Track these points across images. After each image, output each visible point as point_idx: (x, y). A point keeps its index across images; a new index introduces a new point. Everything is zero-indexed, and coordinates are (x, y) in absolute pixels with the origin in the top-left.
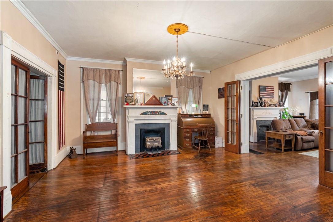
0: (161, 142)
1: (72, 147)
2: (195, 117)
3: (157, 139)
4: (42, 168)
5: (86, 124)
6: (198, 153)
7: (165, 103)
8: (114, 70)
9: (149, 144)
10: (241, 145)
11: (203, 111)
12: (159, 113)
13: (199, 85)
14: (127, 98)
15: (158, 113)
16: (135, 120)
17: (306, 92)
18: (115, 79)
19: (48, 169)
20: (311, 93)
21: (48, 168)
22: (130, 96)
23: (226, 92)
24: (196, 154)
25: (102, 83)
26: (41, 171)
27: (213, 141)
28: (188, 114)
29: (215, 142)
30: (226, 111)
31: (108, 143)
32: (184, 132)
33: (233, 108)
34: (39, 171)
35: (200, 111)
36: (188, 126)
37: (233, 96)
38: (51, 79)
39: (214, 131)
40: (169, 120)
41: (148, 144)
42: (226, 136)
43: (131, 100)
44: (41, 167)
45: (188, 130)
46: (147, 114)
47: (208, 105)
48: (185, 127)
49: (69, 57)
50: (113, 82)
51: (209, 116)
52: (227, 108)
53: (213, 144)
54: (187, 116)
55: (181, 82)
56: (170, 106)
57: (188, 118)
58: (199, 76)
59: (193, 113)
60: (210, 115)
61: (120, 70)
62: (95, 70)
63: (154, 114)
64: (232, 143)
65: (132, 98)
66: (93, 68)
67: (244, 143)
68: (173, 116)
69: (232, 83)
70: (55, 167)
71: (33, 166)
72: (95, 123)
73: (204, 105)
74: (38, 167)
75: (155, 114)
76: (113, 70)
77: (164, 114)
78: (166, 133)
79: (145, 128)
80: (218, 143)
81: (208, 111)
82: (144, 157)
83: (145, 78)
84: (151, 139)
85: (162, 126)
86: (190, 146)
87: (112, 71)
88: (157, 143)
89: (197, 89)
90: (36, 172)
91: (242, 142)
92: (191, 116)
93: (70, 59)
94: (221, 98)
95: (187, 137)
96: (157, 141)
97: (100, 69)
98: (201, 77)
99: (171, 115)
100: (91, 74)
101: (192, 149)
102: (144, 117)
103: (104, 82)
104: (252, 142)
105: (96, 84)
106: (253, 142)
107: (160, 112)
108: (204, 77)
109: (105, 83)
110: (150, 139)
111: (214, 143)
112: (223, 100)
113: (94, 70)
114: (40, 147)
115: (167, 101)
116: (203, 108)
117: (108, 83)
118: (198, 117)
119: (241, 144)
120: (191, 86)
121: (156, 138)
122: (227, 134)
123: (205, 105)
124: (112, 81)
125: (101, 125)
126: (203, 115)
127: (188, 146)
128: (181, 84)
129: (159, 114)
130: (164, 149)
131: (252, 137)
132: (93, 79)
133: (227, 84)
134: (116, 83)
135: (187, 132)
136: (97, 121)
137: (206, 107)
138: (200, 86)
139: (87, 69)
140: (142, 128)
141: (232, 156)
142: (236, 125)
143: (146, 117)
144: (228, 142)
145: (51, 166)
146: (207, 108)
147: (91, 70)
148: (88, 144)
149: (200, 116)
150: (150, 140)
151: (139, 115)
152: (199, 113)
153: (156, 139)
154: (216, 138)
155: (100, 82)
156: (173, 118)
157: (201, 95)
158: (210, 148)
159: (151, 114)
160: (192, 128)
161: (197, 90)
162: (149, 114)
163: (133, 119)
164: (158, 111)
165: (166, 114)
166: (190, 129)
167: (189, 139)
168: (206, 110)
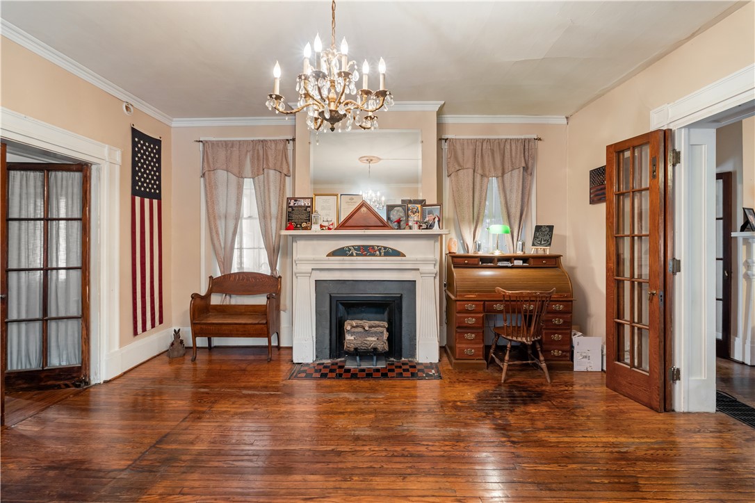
0: (386, 335)
1: (179, 330)
2: (500, 264)
3: (374, 327)
4: (75, 377)
5: (211, 277)
6: (500, 385)
7: (399, 221)
8: (274, 140)
9: (352, 338)
10: (674, 380)
11: (533, 245)
12: (383, 251)
13: (523, 165)
14: (293, 210)
15: (380, 250)
16: (313, 269)
18: (275, 164)
19: (93, 383)
21: (92, 378)
22: (301, 206)
23: (611, 179)
24: (489, 388)
25: (244, 176)
26: (73, 384)
27: (567, 348)
28: (481, 253)
29: (573, 352)
30: (613, 248)
31: (246, 326)
32: (458, 313)
33: (640, 237)
34: (71, 385)
35: (523, 245)
36: (470, 292)
37: (640, 191)
38: (99, 170)
39: (570, 312)
40: (413, 272)
41: (348, 337)
42: (611, 337)
43: (304, 217)
44: (74, 375)
45: (471, 307)
46: (346, 255)
47: (551, 228)
48: (460, 296)
49: (174, 119)
50: (272, 172)
51: (553, 262)
52: (615, 235)
53: (565, 356)
54: (472, 261)
55: (461, 160)
56: (416, 231)
57: (476, 267)
58: (523, 137)
59: (497, 253)
60: (557, 258)
61: (287, 140)
62: (230, 145)
63: (365, 255)
64: (632, 365)
65: (306, 210)
66: (225, 141)
67: (690, 373)
68: (425, 261)
69: (636, 143)
70: (108, 379)
71: (57, 371)
72: (231, 275)
73: (538, 228)
74: (67, 375)
75: (370, 255)
76: (270, 141)
77: (397, 253)
78: (404, 310)
79: (345, 293)
80: (586, 357)
81: (550, 244)
82: (330, 375)
83: (380, 159)
84: (357, 327)
85: (394, 291)
86: (479, 356)
87: (269, 143)
88: (373, 339)
89: (515, 178)
90: (63, 386)
91: (677, 366)
92: (487, 261)
93: (177, 123)
94: (600, 201)
95: (469, 328)
96: (376, 333)
97: (240, 141)
98: (529, 140)
99: (420, 256)
100: (222, 154)
102: (337, 262)
103: (250, 172)
104: (743, 363)
105: (233, 178)
106: (748, 361)
107: (385, 248)
108: (540, 139)
109: (250, 175)
110: (354, 325)
111: (568, 354)
112: (602, 207)
113: (228, 145)
114: (73, 327)
115: (408, 216)
116: (535, 237)
117: (258, 175)
118: (510, 265)
119: (676, 375)
120: (492, 170)
121: (372, 323)
122: (614, 330)
123: (541, 226)
124: (269, 168)
125: (243, 279)
126: (531, 261)
127: (470, 357)
128: (459, 165)
129: (380, 256)
130: (400, 356)
131: (744, 343)
132: (225, 167)
133: (616, 151)
134: (278, 173)
135: (468, 311)
136: (235, 269)
137: (544, 233)
138: (526, 169)
139: (212, 143)
140: (335, 292)
141: (626, 416)
142: (651, 300)
143: (346, 262)
144: (620, 358)
145: (98, 375)
146: (548, 237)
147: (220, 145)
148: (202, 326)
149: (518, 263)
150: (353, 327)
151: (324, 256)
152: (519, 253)
153: (370, 327)
154: (577, 339)
155: (239, 172)
156: (423, 268)
157: (529, 195)
158: (545, 370)
159: (357, 255)
160: (485, 301)
161: (515, 180)
162: (352, 255)
163: (308, 268)
164: (378, 246)
165: (404, 256)
166: (477, 303)
167: (476, 336)
168: (543, 243)
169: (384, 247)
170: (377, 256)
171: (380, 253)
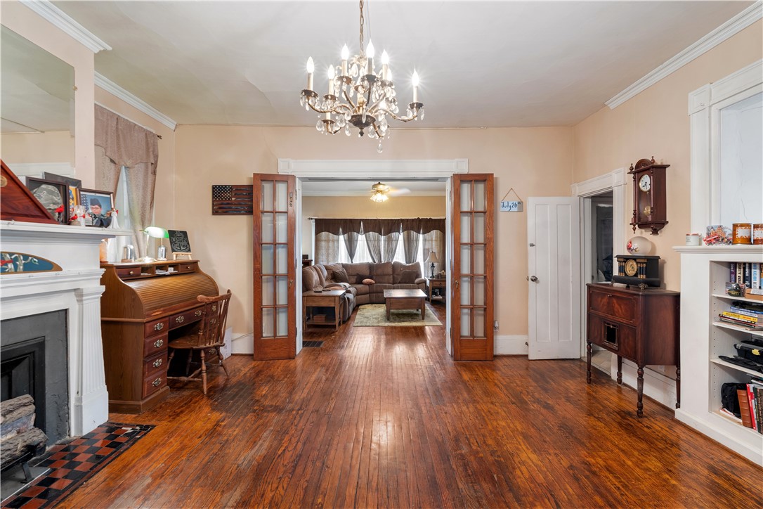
0: (33, 418)
2: (158, 273)
3: (10, 412)
7: (60, 211)
11: (174, 251)
12: (21, 262)
15: (14, 261)
17: (309, 219)
20: (317, 221)
23: (258, 199)
32: (148, 338)
36: (156, 308)
37: (279, 213)
40: (63, 296)
42: (258, 321)
45: (159, 326)
47: (185, 233)
48: (149, 315)
52: (260, 243)
57: (139, 278)
58: (146, 128)
64: (275, 335)
73: (171, 233)
77: (46, 266)
81: (189, 251)
86: (164, 382)
88: (13, 435)
94: (225, 213)
95: (157, 353)
96: (15, 422)
99: (81, 270)
101: (169, 392)
107: (26, 257)
108: (161, 138)
116: (172, 243)
118: (167, 273)
120: (124, 158)
122: (260, 315)
123: (173, 231)
126: (179, 267)
127: (156, 389)
129: (16, 272)
133: (261, 178)
135: (157, 332)
137: (179, 238)
142: (289, 287)
146: (185, 243)
149: (171, 270)
153: (6, 413)
160: (169, 316)
164: (11, 254)
165: (59, 269)
166: (164, 320)
167: (163, 360)
168: (182, 248)
169: (23, 255)
170: (8, 273)
171: (16, 267)
